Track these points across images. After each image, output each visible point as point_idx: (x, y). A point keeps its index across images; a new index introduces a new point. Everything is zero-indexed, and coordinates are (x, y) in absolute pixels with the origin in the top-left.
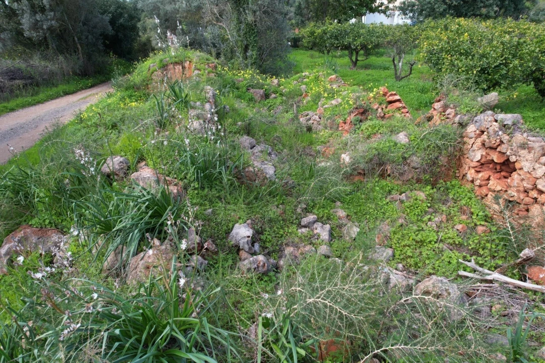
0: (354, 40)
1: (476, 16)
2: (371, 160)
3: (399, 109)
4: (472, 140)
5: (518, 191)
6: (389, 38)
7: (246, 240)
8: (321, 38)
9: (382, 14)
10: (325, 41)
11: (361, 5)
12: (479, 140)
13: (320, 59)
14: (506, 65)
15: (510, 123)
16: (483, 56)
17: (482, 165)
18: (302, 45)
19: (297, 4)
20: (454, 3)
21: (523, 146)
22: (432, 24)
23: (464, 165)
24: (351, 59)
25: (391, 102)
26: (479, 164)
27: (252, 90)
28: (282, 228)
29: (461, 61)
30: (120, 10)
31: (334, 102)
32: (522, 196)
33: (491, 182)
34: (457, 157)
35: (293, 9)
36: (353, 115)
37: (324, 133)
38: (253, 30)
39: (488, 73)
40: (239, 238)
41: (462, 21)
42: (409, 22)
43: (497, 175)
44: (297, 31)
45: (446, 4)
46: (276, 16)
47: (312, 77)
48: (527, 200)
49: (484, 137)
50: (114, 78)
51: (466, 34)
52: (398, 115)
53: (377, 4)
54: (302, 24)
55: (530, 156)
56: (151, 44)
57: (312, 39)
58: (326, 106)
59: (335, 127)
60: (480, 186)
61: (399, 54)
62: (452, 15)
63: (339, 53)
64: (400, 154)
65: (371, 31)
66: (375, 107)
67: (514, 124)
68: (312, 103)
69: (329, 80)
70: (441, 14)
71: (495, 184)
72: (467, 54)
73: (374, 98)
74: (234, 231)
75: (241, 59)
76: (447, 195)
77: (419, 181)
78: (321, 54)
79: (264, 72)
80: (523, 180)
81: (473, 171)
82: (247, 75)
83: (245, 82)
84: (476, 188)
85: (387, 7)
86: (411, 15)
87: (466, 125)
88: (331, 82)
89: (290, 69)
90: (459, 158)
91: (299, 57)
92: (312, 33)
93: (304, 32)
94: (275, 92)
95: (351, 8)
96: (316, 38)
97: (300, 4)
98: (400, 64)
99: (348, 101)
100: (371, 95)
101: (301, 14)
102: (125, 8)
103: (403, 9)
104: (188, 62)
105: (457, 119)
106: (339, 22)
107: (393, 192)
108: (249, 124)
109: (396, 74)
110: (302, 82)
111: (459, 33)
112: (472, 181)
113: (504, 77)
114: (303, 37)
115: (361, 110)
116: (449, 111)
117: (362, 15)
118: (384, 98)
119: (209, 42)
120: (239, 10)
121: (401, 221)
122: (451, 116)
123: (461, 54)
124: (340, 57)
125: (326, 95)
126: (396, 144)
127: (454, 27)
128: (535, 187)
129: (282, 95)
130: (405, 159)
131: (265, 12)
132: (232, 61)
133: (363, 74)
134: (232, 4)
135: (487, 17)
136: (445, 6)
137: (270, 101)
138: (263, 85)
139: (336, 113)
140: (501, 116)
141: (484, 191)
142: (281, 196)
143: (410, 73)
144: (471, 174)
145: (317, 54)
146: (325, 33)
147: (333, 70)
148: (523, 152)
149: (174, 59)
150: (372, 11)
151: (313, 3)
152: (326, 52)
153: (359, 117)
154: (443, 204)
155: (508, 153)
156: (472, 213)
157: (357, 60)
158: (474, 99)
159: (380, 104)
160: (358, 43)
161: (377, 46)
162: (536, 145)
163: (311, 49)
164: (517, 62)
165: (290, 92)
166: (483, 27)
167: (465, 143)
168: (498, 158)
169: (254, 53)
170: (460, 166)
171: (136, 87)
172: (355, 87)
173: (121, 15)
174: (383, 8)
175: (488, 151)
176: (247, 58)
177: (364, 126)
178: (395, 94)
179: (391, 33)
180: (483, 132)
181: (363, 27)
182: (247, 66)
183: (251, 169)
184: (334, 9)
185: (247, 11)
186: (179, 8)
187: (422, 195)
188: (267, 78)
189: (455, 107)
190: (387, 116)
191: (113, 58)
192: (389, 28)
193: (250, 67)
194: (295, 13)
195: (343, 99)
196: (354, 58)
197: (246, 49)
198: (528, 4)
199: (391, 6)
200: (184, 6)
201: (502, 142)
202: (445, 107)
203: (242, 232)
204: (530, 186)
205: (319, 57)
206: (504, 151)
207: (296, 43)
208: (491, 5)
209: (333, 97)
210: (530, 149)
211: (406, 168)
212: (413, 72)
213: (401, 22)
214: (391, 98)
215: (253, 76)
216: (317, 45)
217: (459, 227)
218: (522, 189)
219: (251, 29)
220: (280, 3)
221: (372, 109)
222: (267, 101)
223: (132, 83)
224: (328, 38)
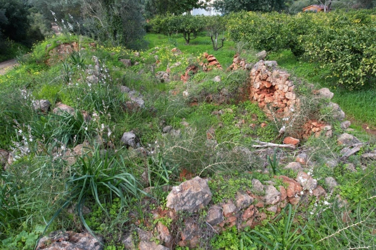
0: (186, 26)
1: (259, 10)
2: (200, 93)
3: (215, 65)
4: (255, 77)
5: (278, 101)
6: (208, 24)
7: (132, 139)
8: (165, 25)
9: (203, 9)
10: (167, 28)
11: (189, 3)
12: (258, 77)
13: (165, 39)
14: (274, 38)
15: (270, 65)
16: (261, 33)
17: (261, 90)
18: (153, 31)
19: (146, 3)
20: (246, 2)
21: (278, 77)
22: (234, 15)
23: (252, 92)
24: (185, 38)
25: (210, 61)
26: (259, 90)
27: (122, 60)
28: (152, 134)
29: (250, 36)
30: (12, 6)
31: (176, 64)
32: (280, 103)
33: (265, 99)
34: (248, 87)
35: (143, 6)
36: (188, 70)
37: (172, 83)
38: (119, 20)
39: (265, 42)
40: (127, 139)
41: (250, 13)
42: (220, 14)
43: (268, 95)
44: (148, 22)
45: (241, 3)
46: (134, 10)
47: (161, 50)
48: (283, 105)
49: (260, 74)
50: (18, 56)
51: (253, 21)
52: (215, 69)
53: (199, 3)
54: (151, 16)
55: (281, 82)
56: (40, 32)
57: (158, 26)
58: (172, 67)
59: (178, 79)
60: (261, 102)
61: (215, 33)
62: (245, 10)
63: (177, 34)
64: (216, 88)
65: (197, 20)
66: (201, 65)
67: (273, 66)
68: (163, 66)
69: (172, 51)
70: (239, 9)
71: (268, 99)
72: (253, 32)
73: (200, 59)
74: (124, 136)
75: (112, 40)
76: (244, 109)
77: (228, 103)
78: (166, 36)
79: (129, 48)
80: (279, 95)
81: (256, 94)
82: (117, 50)
83: (117, 55)
84: (259, 103)
85: (206, 5)
86: (221, 9)
87: (251, 69)
88: (174, 52)
89: (146, 46)
90: (249, 88)
91: (151, 38)
92: (158, 22)
93: (153, 21)
94: (138, 61)
95: (183, 6)
96: (161, 25)
97: (148, 2)
98: (216, 40)
99: (185, 63)
100: (199, 57)
101: (150, 10)
102: (17, 5)
103: (216, 6)
104: (75, 43)
105: (246, 66)
106: (176, 14)
107: (215, 110)
108: (124, 79)
109: (214, 46)
110: (155, 53)
111: (248, 20)
112: (257, 100)
113: (273, 45)
114: (153, 25)
115: (193, 67)
116: (241, 62)
117: (190, 10)
118: (206, 59)
119: (89, 29)
120: (107, 7)
121: (220, 125)
122: (243, 65)
123: (249, 32)
124: (178, 37)
125: (171, 60)
126: (213, 83)
127: (246, 16)
128: (285, 98)
129: (142, 62)
130: (219, 90)
131: (125, 8)
132: (106, 41)
133: (194, 47)
134: (103, 2)
135: (265, 11)
136: (241, 4)
137: (135, 67)
138: (129, 56)
139: (178, 71)
140: (266, 62)
141: (263, 104)
142: (149, 117)
143: (223, 46)
144: (256, 96)
145: (162, 36)
146: (167, 21)
147: (174, 45)
148: (278, 80)
149: (64, 40)
150: (197, 7)
151: (157, 2)
152: (169, 34)
153: (193, 71)
154: (243, 114)
155: (271, 82)
156: (258, 117)
157: (189, 39)
158: (254, 55)
159: (204, 63)
160: (189, 27)
161: (201, 29)
162: (283, 75)
163: (159, 33)
164: (279, 36)
165: (147, 60)
166: (263, 16)
167: (251, 79)
168: (268, 85)
169: (121, 35)
170: (250, 93)
171: (37, 62)
172: (189, 54)
173: (13, 10)
174: (203, 5)
175: (262, 82)
176: (116, 39)
177: (195, 76)
178: (212, 56)
179: (209, 21)
180: (259, 72)
181: (191, 17)
182: (117, 44)
183: (129, 102)
184: (172, 6)
185: (114, 8)
186: (63, 4)
187: (230, 110)
188: (131, 52)
189: (244, 60)
190: (208, 69)
191: (11, 43)
192: (208, 18)
193: (119, 45)
194: (146, 9)
195: (182, 62)
196: (187, 38)
197: (115, 33)
198: (287, 4)
199: (208, 3)
200: (66, 3)
201: (268, 76)
202: (239, 60)
203: (129, 136)
204: (283, 98)
205: (165, 38)
206: (269, 81)
207: (148, 29)
208: (266, 4)
209: (175, 61)
210: (280, 78)
211: (221, 96)
212: (224, 45)
213: (215, 14)
214: (210, 59)
215: (121, 51)
216: (162, 30)
217: (252, 125)
218: (280, 100)
219: (117, 19)
220: (135, 2)
221: (200, 66)
222: (133, 66)
223: (34, 59)
224: (169, 25)
